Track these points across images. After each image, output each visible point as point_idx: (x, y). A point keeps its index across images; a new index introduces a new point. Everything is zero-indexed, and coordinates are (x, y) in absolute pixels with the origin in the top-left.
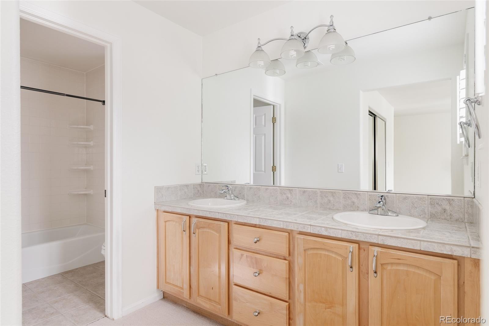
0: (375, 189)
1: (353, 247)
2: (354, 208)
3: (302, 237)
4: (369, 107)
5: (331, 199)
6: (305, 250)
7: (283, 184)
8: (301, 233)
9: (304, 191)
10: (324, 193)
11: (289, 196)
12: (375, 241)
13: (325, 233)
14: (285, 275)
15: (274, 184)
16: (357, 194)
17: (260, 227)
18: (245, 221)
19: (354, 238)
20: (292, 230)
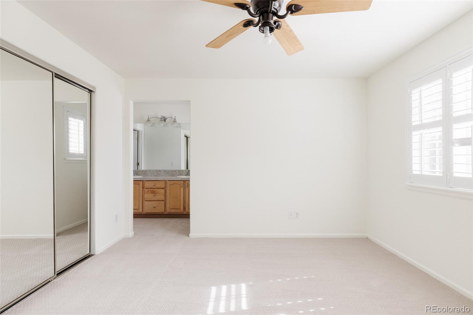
0: (187, 169)
1: (182, 182)
2: (181, 175)
3: (169, 182)
4: (185, 134)
5: (174, 173)
6: (170, 185)
7: (143, 169)
8: (169, 181)
9: (165, 171)
10: (172, 171)
11: (159, 173)
12: (187, 180)
13: (175, 180)
14: (164, 193)
15: (137, 169)
16: (182, 171)
17: (155, 181)
18: (150, 180)
19: (183, 180)
20: (166, 180)
